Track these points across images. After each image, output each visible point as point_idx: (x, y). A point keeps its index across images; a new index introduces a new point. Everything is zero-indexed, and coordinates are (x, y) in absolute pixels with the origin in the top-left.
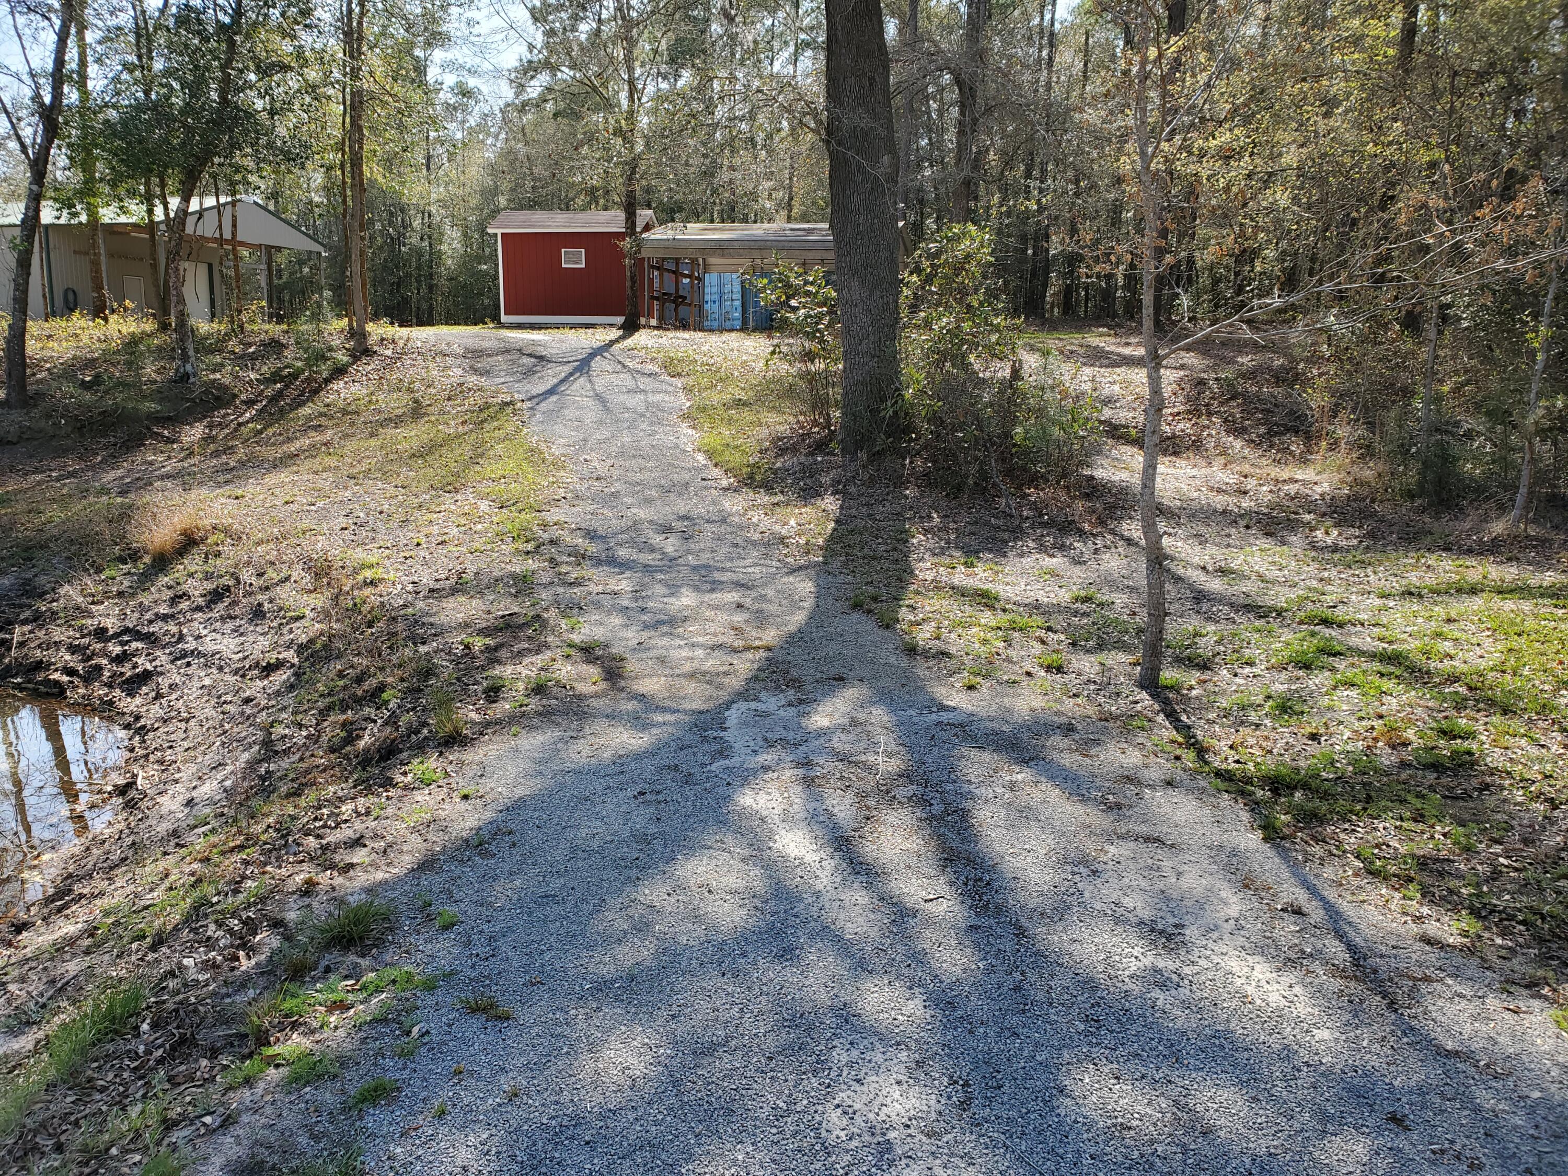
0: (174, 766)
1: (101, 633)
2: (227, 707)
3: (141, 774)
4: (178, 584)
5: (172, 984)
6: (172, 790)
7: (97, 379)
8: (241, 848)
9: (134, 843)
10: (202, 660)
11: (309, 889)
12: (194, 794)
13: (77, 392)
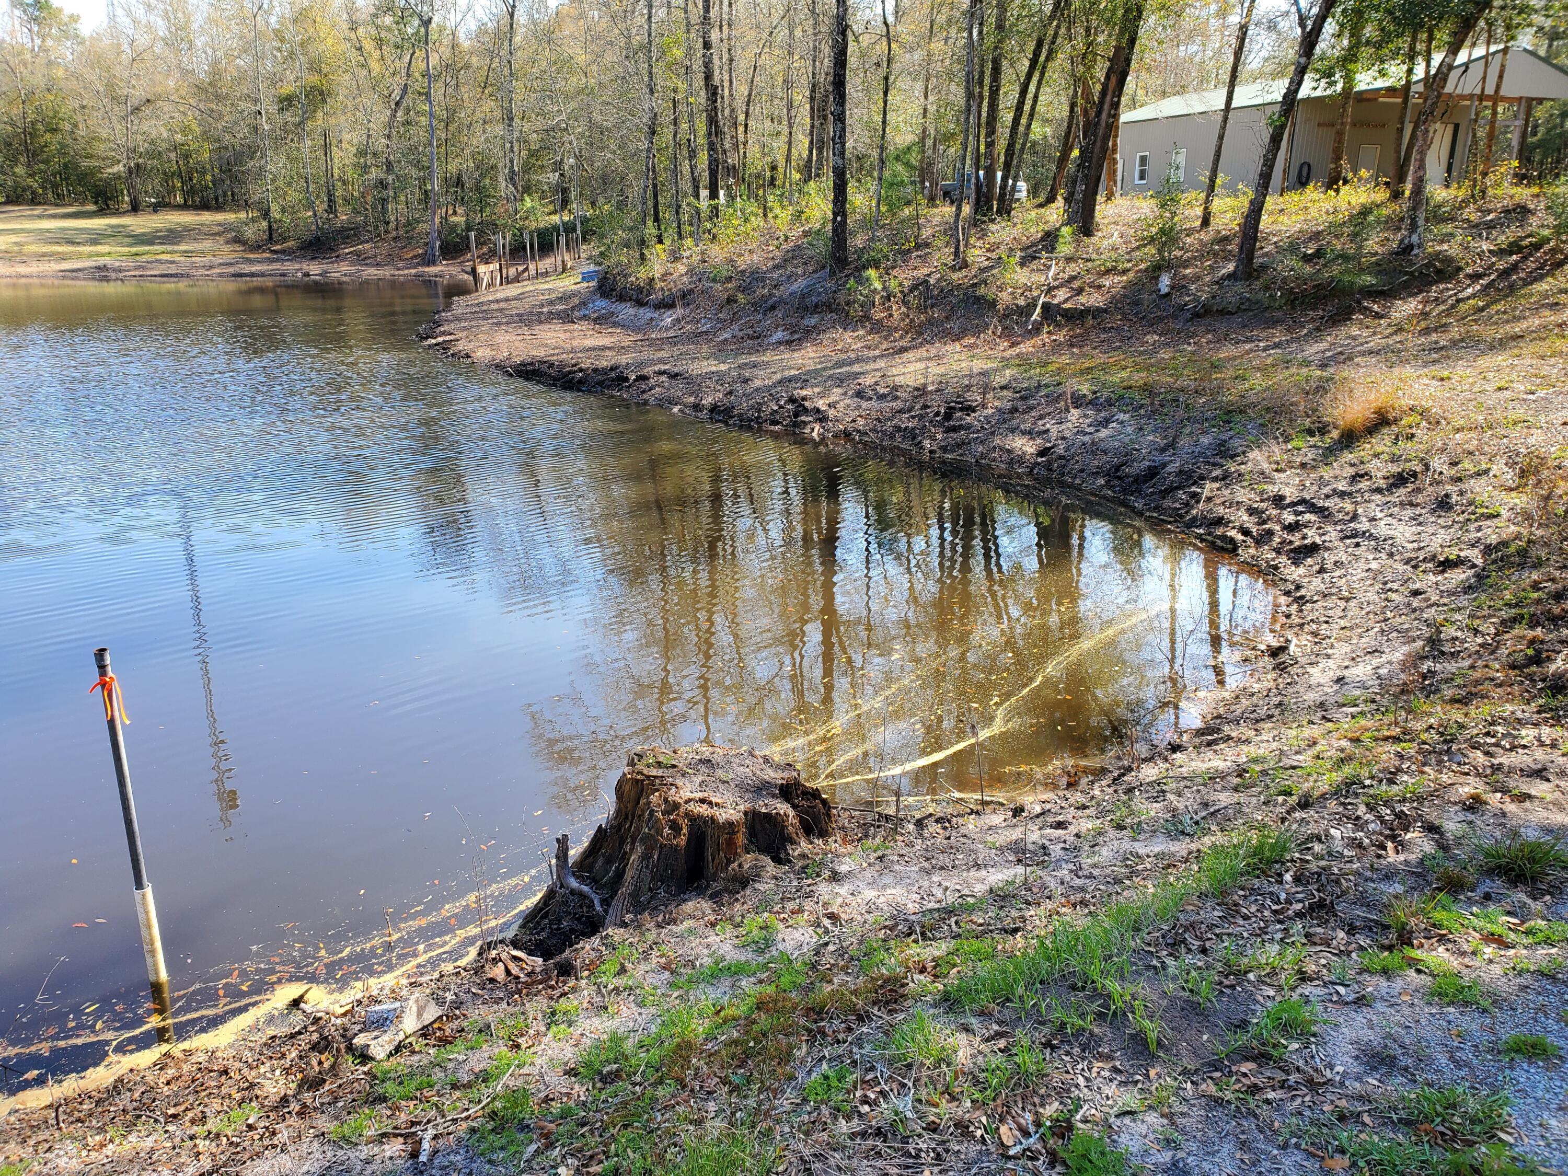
0: (1328, 641)
1: (1278, 500)
2: (1394, 596)
3: (1295, 641)
4: (1362, 463)
5: (1317, 847)
6: (1323, 663)
7: (1319, 253)
8: (1397, 740)
9: (1280, 704)
10: (1372, 543)
11: (1474, 805)
12: (1346, 673)
13: (1298, 265)
